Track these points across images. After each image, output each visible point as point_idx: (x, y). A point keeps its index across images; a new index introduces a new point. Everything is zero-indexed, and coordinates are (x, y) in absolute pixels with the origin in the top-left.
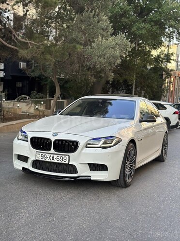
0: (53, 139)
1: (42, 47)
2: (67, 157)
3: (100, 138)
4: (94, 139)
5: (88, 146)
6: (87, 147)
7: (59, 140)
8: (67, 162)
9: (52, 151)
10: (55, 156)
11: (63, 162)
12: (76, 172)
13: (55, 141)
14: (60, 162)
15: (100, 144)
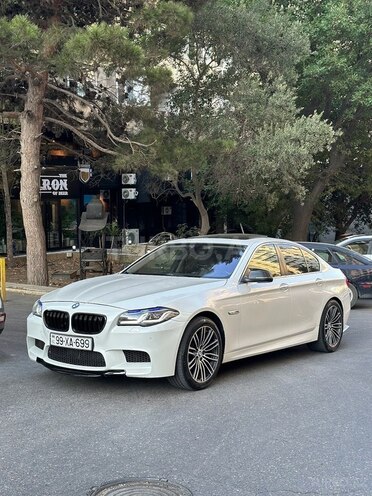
0: (71, 313)
1: (153, 150)
2: (90, 340)
3: (139, 310)
4: (129, 312)
5: (122, 323)
6: (119, 325)
7: (79, 315)
8: (90, 349)
9: (71, 331)
10: (74, 339)
11: (84, 348)
12: (104, 364)
13: (74, 316)
14: (80, 348)
15: (141, 319)
